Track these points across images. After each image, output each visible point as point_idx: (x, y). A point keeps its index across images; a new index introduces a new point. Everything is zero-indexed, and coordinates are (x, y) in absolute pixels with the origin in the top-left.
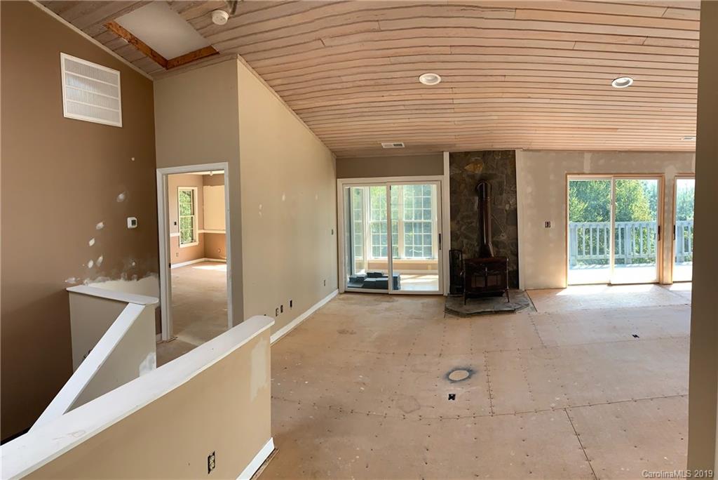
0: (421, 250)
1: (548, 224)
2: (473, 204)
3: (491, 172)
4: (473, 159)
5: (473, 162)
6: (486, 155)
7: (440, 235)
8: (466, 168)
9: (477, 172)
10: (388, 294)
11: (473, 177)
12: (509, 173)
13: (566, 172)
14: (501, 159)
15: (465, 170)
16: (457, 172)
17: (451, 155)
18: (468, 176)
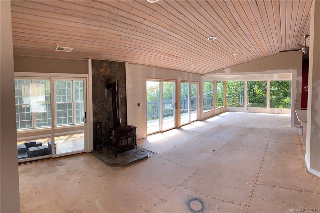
0: (47, 121)
1: (139, 105)
2: (104, 93)
3: (113, 74)
4: (104, 65)
5: (104, 67)
6: (111, 63)
7: (86, 113)
8: (101, 70)
9: (106, 74)
10: (51, 158)
11: (104, 76)
12: (122, 76)
13: (146, 77)
14: (118, 67)
15: (100, 72)
16: (96, 73)
17: (92, 61)
18: (102, 76)
